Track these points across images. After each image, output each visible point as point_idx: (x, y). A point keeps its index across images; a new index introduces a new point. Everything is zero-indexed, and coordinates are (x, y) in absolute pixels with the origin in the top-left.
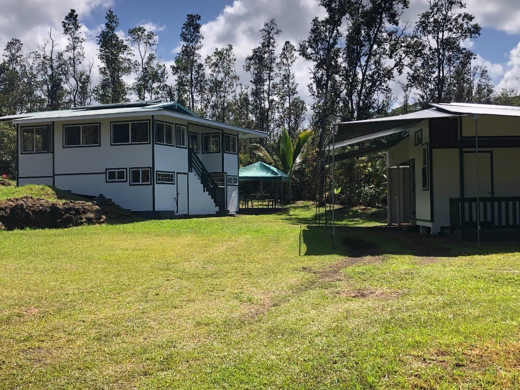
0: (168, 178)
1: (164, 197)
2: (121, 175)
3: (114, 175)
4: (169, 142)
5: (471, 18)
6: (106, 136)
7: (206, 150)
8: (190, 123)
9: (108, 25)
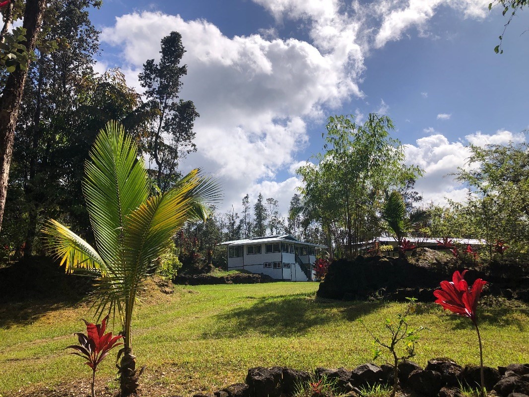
0: (288, 266)
1: (286, 273)
2: (270, 265)
3: (267, 265)
4: (287, 252)
5: (417, 193)
6: (263, 249)
7: (302, 254)
8: (295, 243)
9: (259, 200)
